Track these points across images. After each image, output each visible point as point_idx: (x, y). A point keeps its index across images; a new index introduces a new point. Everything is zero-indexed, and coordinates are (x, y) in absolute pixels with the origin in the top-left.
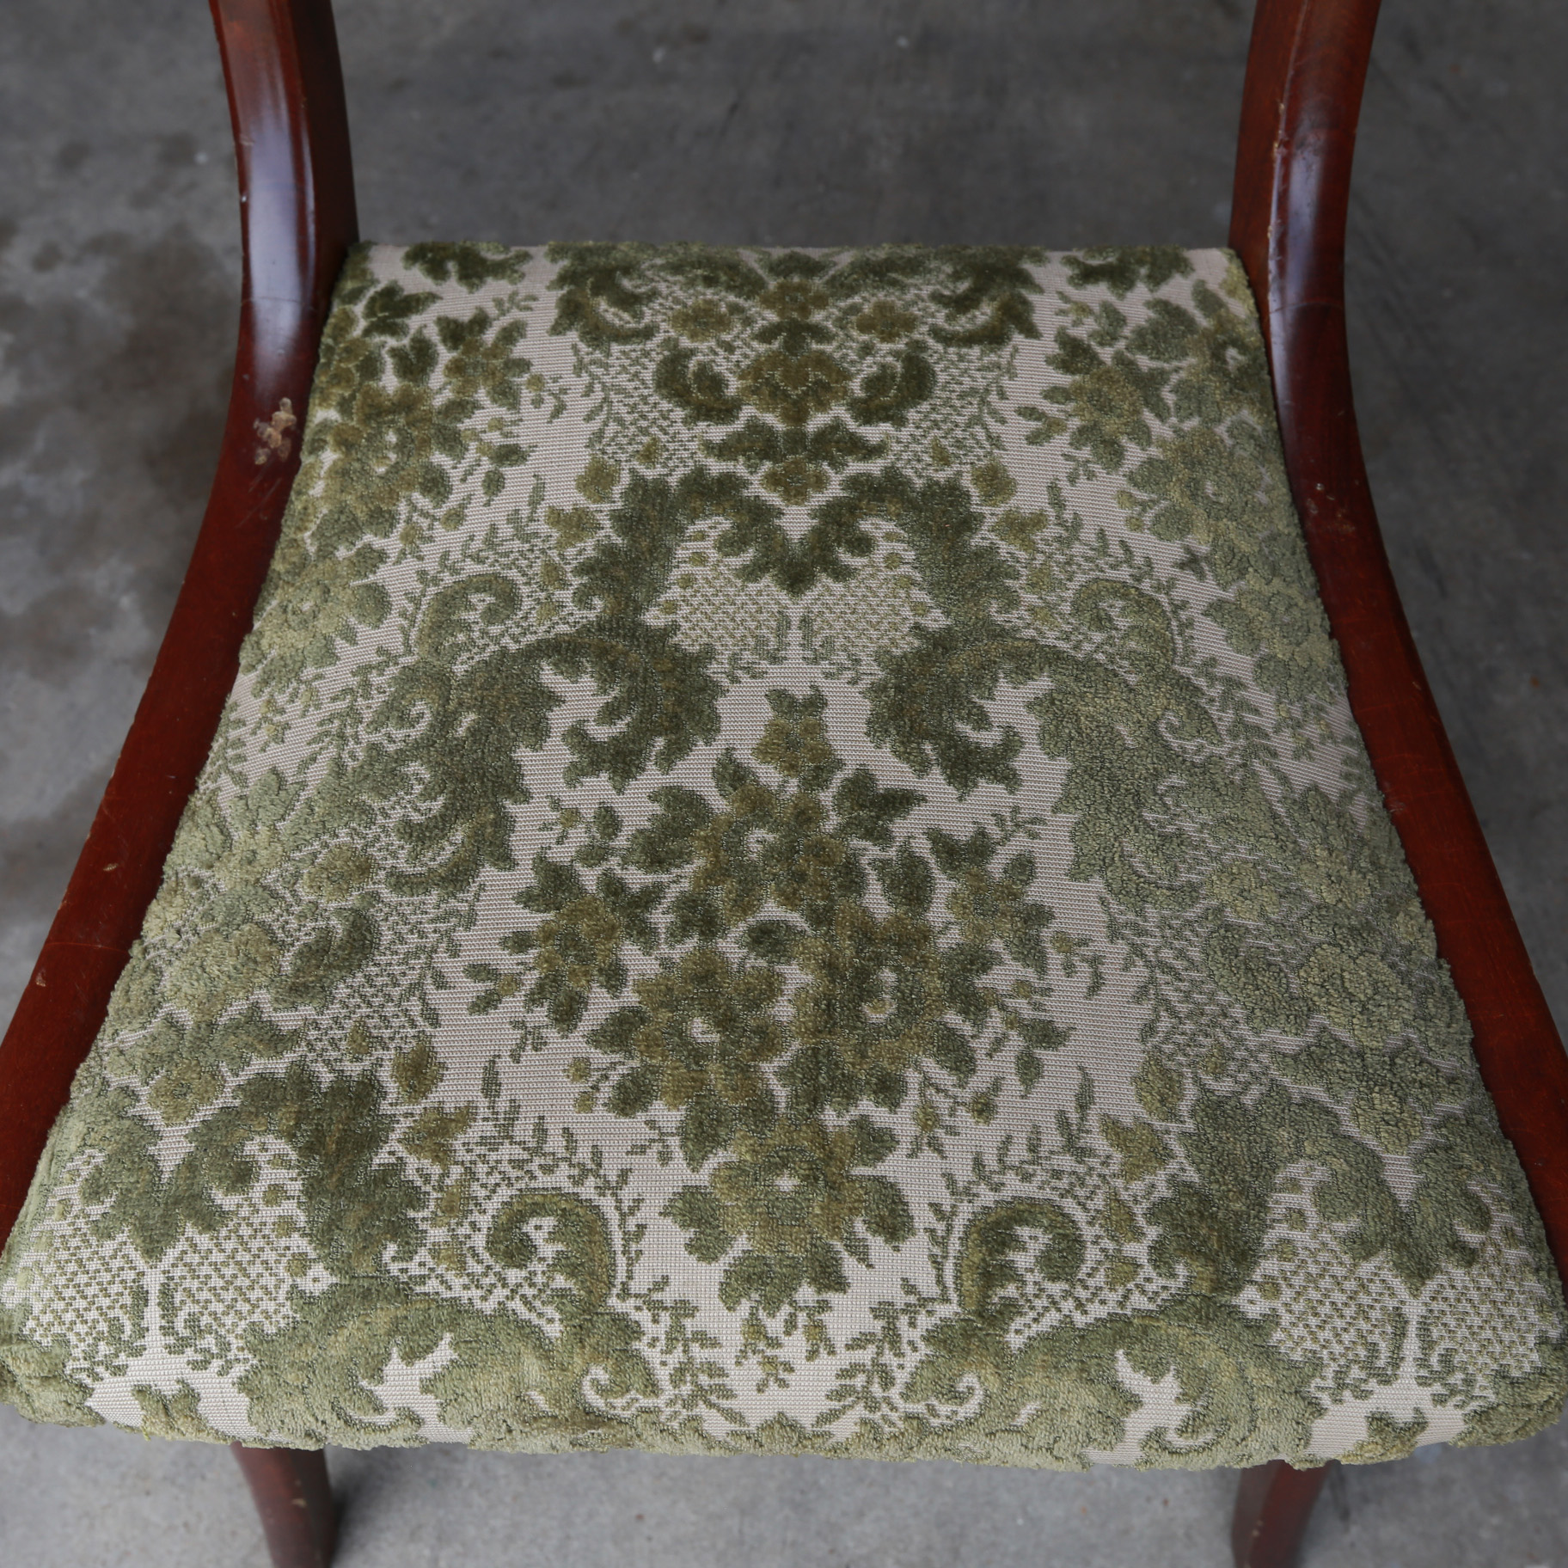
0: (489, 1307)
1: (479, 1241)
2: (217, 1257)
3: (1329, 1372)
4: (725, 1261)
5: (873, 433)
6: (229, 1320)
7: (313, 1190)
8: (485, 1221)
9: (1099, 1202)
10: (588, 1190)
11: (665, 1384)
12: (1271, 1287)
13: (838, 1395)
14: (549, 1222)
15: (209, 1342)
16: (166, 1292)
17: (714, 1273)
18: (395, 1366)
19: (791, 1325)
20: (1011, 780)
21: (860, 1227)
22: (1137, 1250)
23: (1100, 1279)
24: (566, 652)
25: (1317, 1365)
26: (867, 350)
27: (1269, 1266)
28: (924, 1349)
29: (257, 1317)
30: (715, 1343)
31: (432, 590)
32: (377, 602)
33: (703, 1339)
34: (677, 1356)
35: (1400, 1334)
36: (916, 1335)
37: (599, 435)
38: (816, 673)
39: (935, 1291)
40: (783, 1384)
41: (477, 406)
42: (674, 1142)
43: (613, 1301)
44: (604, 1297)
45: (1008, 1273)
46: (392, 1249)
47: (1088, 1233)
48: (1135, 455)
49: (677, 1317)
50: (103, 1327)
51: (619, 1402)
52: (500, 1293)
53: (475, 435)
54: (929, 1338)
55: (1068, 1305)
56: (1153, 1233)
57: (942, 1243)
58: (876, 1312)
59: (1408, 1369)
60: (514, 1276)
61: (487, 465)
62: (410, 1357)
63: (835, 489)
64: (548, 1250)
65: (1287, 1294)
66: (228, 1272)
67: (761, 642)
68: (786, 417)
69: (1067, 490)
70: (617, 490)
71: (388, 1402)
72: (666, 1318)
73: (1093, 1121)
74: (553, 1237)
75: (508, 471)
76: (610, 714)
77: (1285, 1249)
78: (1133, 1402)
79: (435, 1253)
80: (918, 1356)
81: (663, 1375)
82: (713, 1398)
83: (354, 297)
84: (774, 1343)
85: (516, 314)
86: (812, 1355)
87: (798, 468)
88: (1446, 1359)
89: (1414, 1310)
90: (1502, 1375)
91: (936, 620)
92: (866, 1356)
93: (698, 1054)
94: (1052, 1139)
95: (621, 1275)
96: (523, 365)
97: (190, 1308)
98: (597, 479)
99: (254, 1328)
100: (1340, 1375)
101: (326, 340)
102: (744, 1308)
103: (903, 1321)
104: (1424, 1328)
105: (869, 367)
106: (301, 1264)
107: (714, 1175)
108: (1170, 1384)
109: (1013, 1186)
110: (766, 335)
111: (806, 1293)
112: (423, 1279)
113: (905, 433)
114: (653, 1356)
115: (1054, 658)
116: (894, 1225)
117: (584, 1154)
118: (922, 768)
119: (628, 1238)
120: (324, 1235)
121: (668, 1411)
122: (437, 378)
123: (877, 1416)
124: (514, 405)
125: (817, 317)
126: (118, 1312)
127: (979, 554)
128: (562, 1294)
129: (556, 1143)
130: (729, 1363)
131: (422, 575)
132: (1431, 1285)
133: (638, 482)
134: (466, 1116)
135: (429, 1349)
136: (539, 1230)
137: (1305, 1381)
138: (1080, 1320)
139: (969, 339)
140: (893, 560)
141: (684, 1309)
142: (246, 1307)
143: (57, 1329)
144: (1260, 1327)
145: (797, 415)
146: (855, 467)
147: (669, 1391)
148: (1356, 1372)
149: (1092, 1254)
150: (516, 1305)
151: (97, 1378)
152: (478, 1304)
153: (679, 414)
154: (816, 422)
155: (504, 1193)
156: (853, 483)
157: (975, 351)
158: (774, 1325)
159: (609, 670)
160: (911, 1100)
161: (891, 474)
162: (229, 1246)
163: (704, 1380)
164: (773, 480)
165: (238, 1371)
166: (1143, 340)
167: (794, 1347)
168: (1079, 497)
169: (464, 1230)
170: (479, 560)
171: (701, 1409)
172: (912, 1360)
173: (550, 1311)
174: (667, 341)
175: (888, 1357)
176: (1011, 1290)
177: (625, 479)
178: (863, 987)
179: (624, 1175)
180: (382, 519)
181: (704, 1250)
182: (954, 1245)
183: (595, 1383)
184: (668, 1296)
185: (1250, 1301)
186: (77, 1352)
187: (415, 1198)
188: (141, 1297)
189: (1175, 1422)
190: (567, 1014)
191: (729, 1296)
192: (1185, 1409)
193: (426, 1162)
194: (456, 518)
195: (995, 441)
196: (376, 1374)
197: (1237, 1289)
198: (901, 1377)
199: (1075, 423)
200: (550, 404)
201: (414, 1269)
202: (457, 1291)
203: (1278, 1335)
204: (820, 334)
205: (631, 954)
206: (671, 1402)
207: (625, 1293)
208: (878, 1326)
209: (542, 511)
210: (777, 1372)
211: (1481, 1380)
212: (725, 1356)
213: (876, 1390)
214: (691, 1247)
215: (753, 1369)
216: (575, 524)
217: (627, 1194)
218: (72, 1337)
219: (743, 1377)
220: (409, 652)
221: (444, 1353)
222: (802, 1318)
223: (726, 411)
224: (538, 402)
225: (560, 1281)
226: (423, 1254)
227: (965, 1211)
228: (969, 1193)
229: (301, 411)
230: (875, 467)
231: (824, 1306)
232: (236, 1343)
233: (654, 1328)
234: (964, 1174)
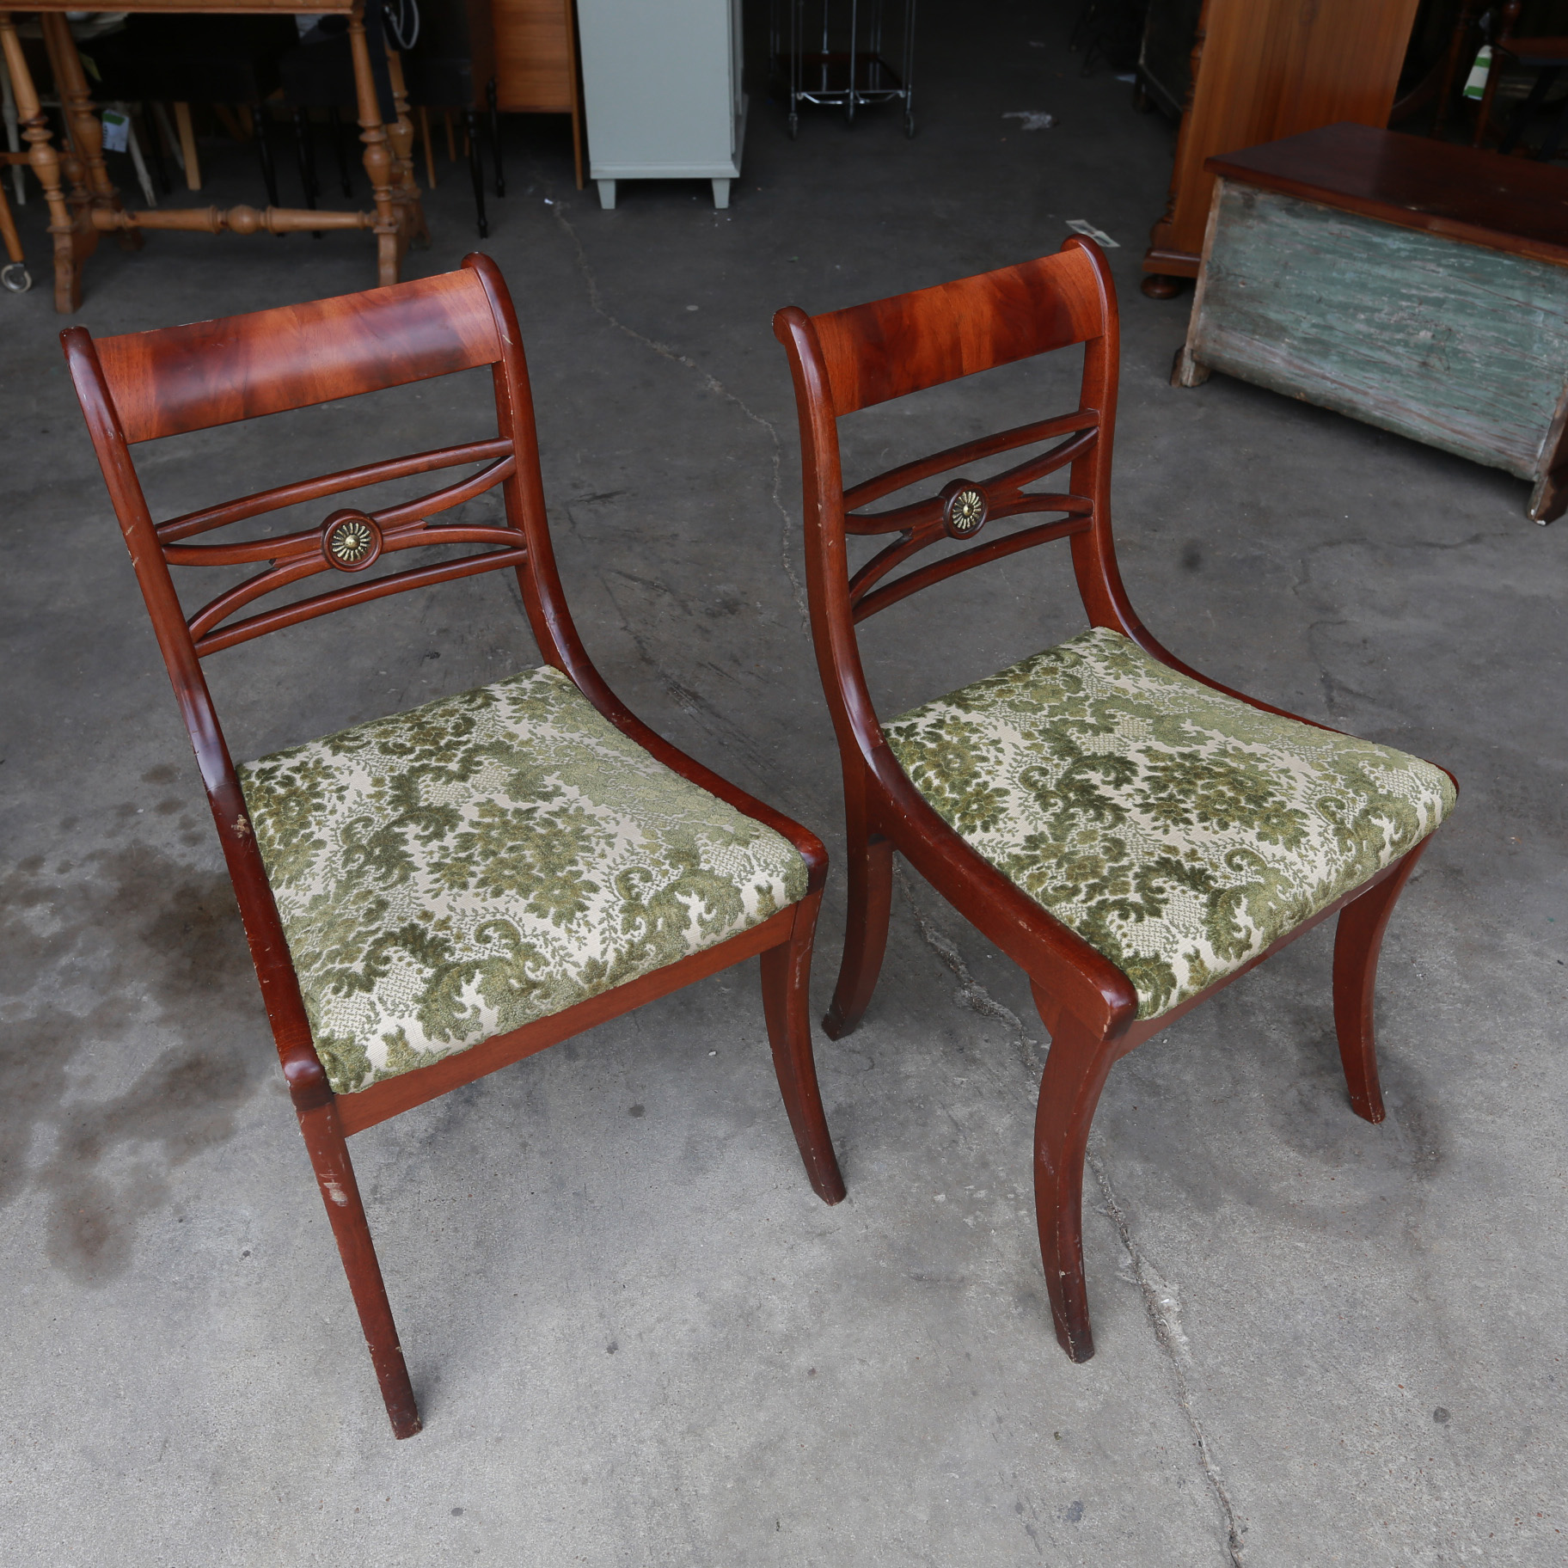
0: (486, 957)
1: (473, 942)
2: (391, 981)
3: (736, 876)
4: (550, 916)
5: (464, 738)
6: (405, 997)
7: (413, 952)
8: (472, 937)
9: (648, 861)
10: (498, 917)
11: (551, 960)
12: (707, 861)
13: (603, 942)
14: (492, 929)
15: (402, 1007)
16: (380, 999)
17: (549, 921)
18: (465, 988)
19: (579, 925)
20: (563, 795)
21: (584, 893)
22: (666, 867)
23: (659, 877)
24: (400, 822)
25: (732, 877)
26: (447, 721)
27: (704, 857)
28: (621, 916)
29: (414, 991)
30: (559, 939)
31: (338, 831)
32: (320, 844)
33: (554, 939)
34: (550, 948)
35: (749, 860)
36: (616, 912)
37: (371, 772)
38: (486, 794)
39: (615, 899)
40: (585, 945)
41: (320, 783)
42: (517, 897)
43: (523, 940)
44: (519, 939)
45: (633, 886)
46: (447, 955)
47: (650, 869)
48: (550, 717)
49: (544, 937)
50: (364, 1019)
51: (539, 973)
52: (487, 952)
53: (325, 790)
54: (621, 911)
55: (655, 887)
56: (668, 862)
57: (610, 887)
58: (602, 911)
59: (757, 868)
60: (489, 946)
61: (335, 795)
62: (468, 982)
63: (460, 755)
64: (496, 935)
65: (713, 861)
66: (398, 984)
67: (462, 796)
68: (432, 745)
69: (535, 731)
70: (387, 782)
71: (468, 1005)
72: (540, 938)
73: (635, 847)
74: (495, 931)
75: (344, 793)
76: (425, 828)
77: (706, 852)
78: (687, 908)
79: (461, 950)
80: (621, 918)
81: (548, 956)
82: (567, 959)
83: (249, 776)
84: (577, 932)
85: (315, 758)
86: (590, 931)
87: (445, 755)
88: (765, 862)
89: (749, 853)
90: (782, 862)
91: (514, 771)
92: (605, 925)
93: (511, 877)
94: (626, 855)
95: (521, 932)
96: (329, 767)
97: (391, 999)
98: (378, 782)
99: (415, 996)
100: (739, 876)
101: (245, 792)
102: (563, 926)
103: (611, 910)
104: (754, 856)
105: (450, 724)
106: (420, 971)
107: (535, 898)
108: (695, 897)
109: (622, 868)
110: (411, 729)
111: (579, 914)
112: (461, 958)
113: (474, 735)
114: (542, 951)
115: (557, 767)
116: (594, 888)
117: (492, 910)
118: (534, 801)
119: (518, 922)
120: (424, 960)
121: (555, 971)
122: (299, 782)
123: (618, 946)
124: (334, 777)
125: (424, 720)
126: (367, 1012)
127: (517, 753)
128: (506, 944)
129: (481, 911)
130: (566, 944)
131: (332, 830)
132: (750, 846)
133: (393, 778)
134: (449, 918)
135: (473, 977)
136: (490, 932)
137: (731, 881)
138: (660, 889)
139: (479, 707)
140: (491, 764)
141: (545, 934)
142: (409, 991)
143: (347, 1029)
144: (711, 871)
145: (435, 743)
146: (463, 748)
147: (552, 962)
148: (743, 874)
149: (654, 873)
150: (494, 953)
151: (367, 1040)
152: (482, 958)
153: (394, 757)
154: (443, 743)
155: (473, 928)
156: (465, 751)
157: (483, 710)
158: (574, 927)
159: (417, 821)
160: (581, 862)
161: (475, 745)
162: (394, 977)
163: (561, 952)
164: (439, 760)
165: (415, 1013)
166: (534, 691)
167: (583, 931)
168: (539, 731)
169: (467, 941)
170: (349, 817)
171: (566, 965)
172: (619, 920)
173: (505, 950)
174: (377, 743)
175: (612, 923)
176: (636, 890)
177: (388, 779)
178: (550, 847)
179: (507, 910)
180: (306, 825)
181: (543, 915)
182: (614, 886)
183: (529, 968)
184: (538, 932)
185: (704, 866)
186: (358, 1033)
187: (447, 941)
188: (372, 1004)
189: (703, 910)
190: (464, 886)
191: (557, 924)
192: (703, 904)
193: (445, 932)
194: (333, 812)
195: (504, 727)
196: (459, 993)
197: (699, 865)
198: (619, 927)
199: (527, 715)
200: (347, 772)
201: (457, 956)
202: (474, 957)
203: (716, 872)
204: (427, 723)
205: (473, 868)
206: (555, 966)
207: (525, 936)
208: (604, 915)
209: (363, 797)
210: (581, 941)
211: (779, 866)
212: (564, 942)
213: (613, 935)
214: (538, 917)
215: (575, 943)
216: (379, 795)
217: (511, 913)
218: (354, 1029)
219: (572, 947)
220: (342, 847)
221: (478, 977)
222: (581, 921)
223: (411, 750)
224: (342, 773)
225: (504, 941)
226: (457, 952)
227: (612, 878)
228: (610, 874)
229: (247, 816)
230: (470, 745)
231: (586, 916)
232: (410, 1003)
233: (539, 942)
234: (607, 871)
